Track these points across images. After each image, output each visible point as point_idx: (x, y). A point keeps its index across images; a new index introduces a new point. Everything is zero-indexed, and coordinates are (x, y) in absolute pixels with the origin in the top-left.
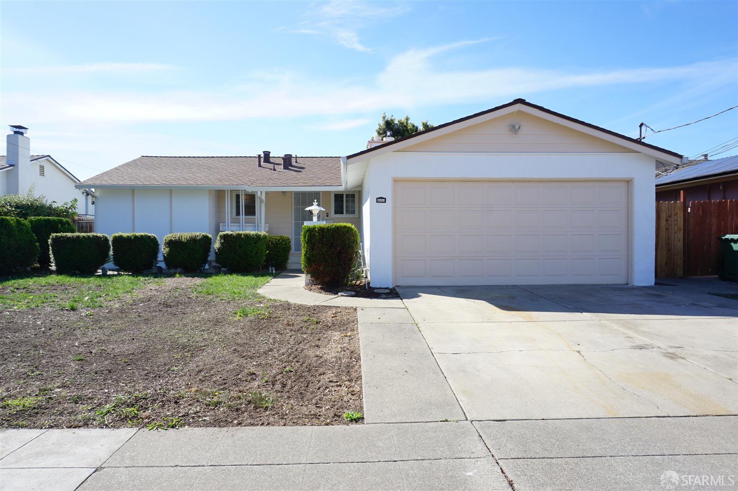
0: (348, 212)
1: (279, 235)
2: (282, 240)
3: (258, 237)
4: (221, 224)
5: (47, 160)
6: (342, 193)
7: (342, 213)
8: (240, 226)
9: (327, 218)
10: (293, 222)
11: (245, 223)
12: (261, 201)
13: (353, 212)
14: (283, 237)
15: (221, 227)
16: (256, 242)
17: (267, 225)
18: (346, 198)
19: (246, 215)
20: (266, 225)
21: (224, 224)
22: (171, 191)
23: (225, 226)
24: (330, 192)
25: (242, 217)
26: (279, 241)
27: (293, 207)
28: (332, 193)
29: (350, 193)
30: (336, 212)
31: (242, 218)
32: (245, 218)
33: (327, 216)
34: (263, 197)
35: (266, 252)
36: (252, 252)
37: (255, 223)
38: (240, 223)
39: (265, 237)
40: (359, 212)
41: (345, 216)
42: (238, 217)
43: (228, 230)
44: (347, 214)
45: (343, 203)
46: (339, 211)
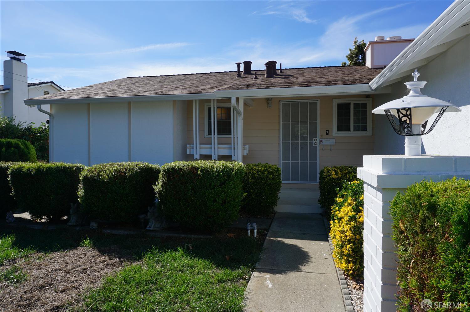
0: (356, 129)
1: (263, 163)
2: (268, 172)
3: (227, 172)
4: (188, 146)
5: (51, 85)
6: (347, 102)
7: (349, 130)
8: (211, 148)
9: (327, 136)
10: (281, 142)
11: (219, 144)
12: (239, 113)
13: (364, 129)
14: (270, 167)
15: (188, 150)
16: (224, 183)
17: (247, 147)
18: (355, 109)
19: (219, 133)
20: (245, 146)
21: (192, 145)
22: (129, 103)
23: (193, 148)
25: (215, 136)
26: (263, 173)
27: (281, 122)
28: (333, 102)
29: (360, 102)
30: (339, 129)
31: (214, 138)
32: (218, 138)
33: (327, 134)
34: (241, 107)
35: (242, 194)
36: (215, 201)
37: (230, 144)
38: (211, 144)
39: (240, 171)
40: (373, 128)
41: (352, 133)
42: (209, 136)
43: (196, 154)
44: (354, 130)
45: (350, 116)
46: (343, 126)
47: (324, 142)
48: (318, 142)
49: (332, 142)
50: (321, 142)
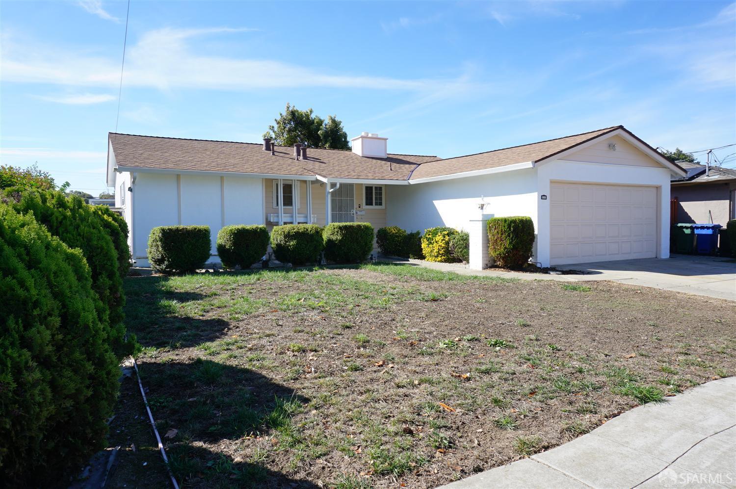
0: (376, 204)
6: (371, 186)
7: (372, 205)
9: (360, 209)
13: (381, 204)
15: (272, 218)
18: (375, 190)
19: (284, 205)
22: (222, 178)
24: (362, 184)
28: (363, 185)
29: (378, 186)
30: (367, 204)
33: (360, 207)
40: (386, 204)
41: (374, 207)
42: (277, 207)
43: (282, 221)
44: (375, 205)
45: (372, 195)
46: (369, 202)
47: (359, 213)
48: (355, 213)
49: (363, 213)
50: (356, 213)
